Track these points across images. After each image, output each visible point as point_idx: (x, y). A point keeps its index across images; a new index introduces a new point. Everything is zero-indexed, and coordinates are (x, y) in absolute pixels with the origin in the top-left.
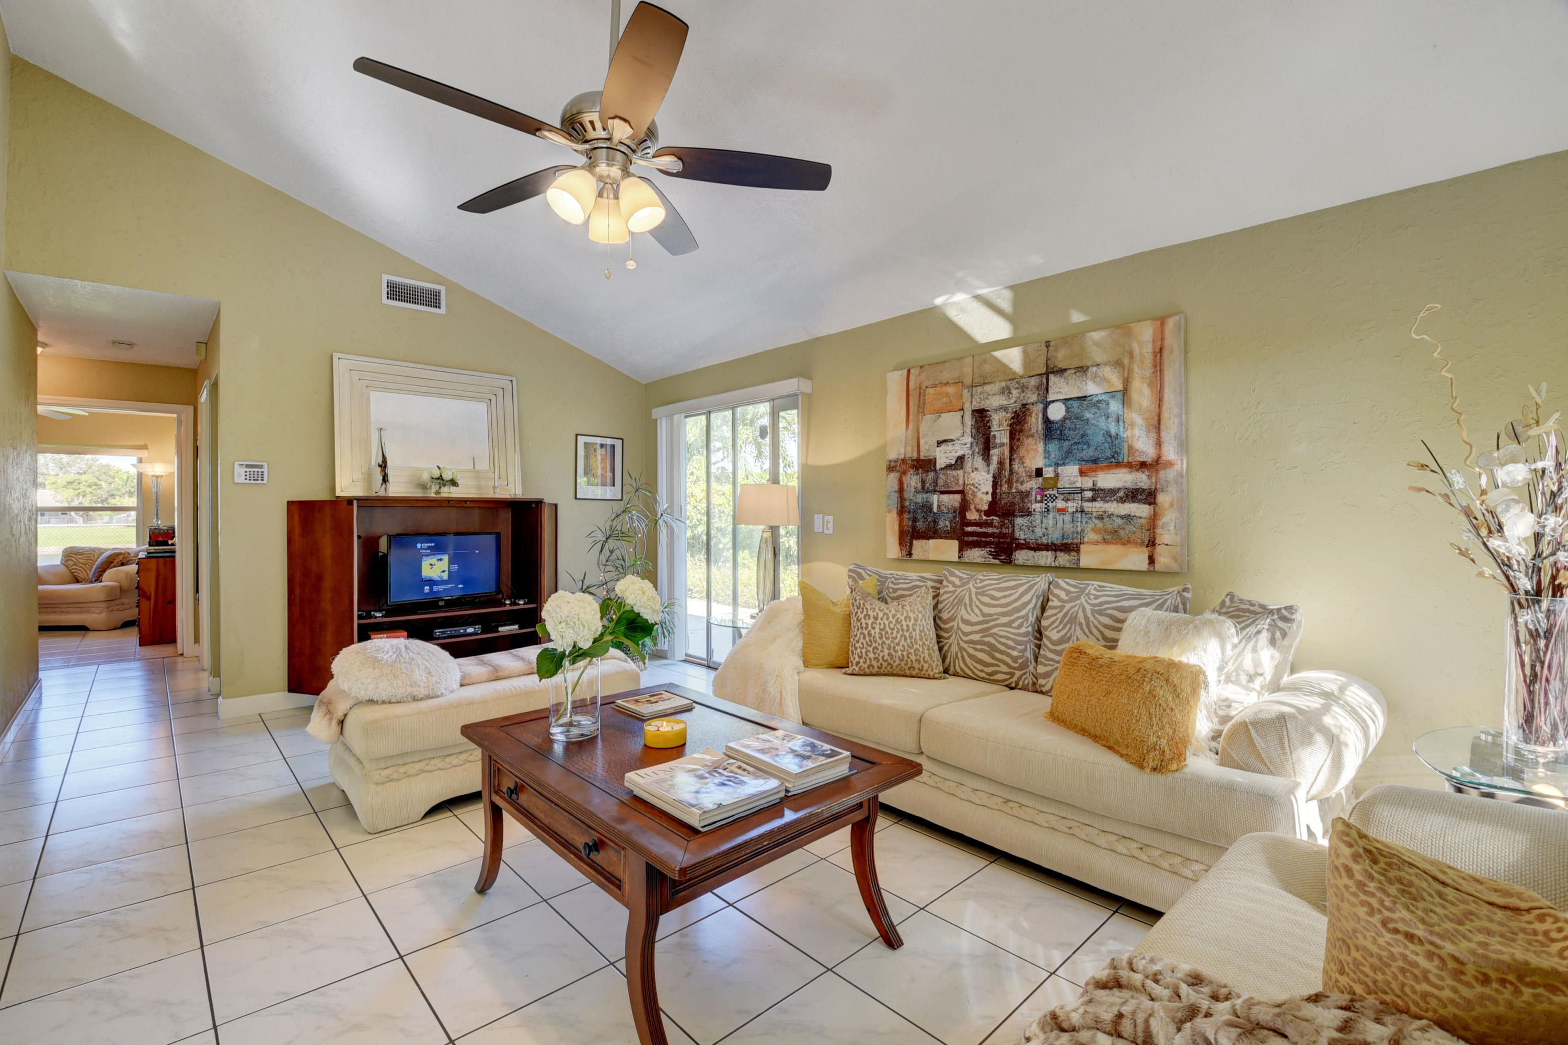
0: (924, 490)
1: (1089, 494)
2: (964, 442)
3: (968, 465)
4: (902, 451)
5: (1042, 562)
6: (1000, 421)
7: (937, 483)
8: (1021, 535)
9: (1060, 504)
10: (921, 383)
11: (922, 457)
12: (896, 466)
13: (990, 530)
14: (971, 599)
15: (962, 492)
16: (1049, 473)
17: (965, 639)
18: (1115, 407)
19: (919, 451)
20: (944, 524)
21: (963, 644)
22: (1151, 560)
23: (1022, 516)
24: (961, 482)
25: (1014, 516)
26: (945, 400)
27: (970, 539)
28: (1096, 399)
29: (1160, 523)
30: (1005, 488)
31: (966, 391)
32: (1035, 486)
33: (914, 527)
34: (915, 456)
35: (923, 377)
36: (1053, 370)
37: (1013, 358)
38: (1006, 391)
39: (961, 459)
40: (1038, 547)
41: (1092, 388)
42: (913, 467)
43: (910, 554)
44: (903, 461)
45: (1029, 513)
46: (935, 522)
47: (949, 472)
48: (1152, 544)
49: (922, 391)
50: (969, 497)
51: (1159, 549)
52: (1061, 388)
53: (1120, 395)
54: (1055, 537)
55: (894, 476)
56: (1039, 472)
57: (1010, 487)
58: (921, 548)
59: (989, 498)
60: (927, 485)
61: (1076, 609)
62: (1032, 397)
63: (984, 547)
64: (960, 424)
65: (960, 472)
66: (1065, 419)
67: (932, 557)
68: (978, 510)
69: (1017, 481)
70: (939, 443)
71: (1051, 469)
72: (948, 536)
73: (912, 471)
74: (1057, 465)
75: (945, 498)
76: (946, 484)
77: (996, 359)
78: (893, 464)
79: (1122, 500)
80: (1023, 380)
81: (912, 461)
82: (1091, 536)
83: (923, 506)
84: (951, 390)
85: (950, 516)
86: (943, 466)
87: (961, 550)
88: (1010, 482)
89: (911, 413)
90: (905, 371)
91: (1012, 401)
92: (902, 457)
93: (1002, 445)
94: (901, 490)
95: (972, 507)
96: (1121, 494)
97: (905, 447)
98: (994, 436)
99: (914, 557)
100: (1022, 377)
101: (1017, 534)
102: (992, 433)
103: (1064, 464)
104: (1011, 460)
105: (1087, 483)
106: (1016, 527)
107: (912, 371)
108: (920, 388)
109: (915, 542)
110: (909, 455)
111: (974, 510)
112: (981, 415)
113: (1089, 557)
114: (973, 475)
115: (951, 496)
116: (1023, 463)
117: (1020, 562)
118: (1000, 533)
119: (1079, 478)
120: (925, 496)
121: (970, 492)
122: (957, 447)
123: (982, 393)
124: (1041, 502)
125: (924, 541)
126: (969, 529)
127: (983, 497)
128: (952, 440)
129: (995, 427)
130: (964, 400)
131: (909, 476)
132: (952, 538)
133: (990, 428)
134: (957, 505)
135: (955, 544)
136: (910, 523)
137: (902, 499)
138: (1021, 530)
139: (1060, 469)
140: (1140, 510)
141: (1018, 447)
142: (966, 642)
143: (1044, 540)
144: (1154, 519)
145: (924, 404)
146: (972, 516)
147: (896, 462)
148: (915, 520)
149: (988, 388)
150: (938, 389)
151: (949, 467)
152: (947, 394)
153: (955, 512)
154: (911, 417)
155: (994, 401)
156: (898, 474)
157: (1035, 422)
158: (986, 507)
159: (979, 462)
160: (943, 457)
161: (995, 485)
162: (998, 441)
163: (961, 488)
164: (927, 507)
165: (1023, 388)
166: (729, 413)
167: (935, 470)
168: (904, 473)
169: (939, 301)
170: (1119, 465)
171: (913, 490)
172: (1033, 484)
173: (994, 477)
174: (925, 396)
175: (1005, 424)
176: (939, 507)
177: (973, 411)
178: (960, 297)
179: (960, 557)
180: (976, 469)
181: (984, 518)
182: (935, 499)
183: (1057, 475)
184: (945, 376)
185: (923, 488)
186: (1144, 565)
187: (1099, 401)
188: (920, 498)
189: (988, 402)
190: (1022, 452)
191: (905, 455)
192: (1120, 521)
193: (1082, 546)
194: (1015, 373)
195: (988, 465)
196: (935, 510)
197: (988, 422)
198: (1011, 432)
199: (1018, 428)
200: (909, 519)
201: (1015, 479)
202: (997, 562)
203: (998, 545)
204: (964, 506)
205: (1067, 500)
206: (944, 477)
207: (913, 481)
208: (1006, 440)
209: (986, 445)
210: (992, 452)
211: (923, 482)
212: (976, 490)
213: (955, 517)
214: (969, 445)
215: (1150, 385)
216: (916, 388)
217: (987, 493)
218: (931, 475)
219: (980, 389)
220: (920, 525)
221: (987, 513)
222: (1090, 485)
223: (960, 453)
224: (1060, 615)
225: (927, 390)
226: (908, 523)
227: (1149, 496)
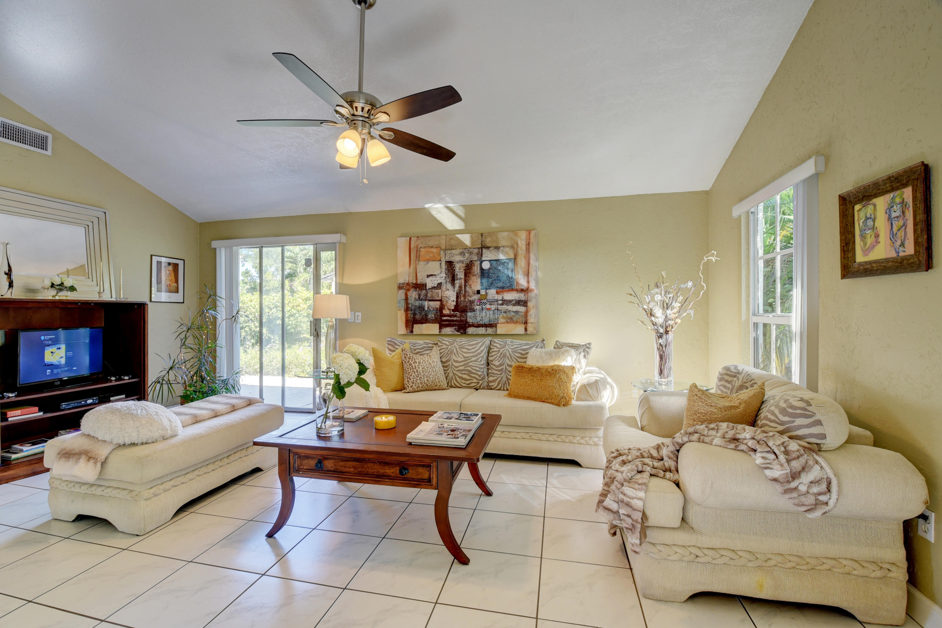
0: (419, 299)
1: (500, 302)
2: (441, 276)
3: (444, 287)
4: (407, 279)
5: (480, 333)
6: (460, 267)
7: (427, 296)
8: (470, 320)
9: (488, 306)
10: (417, 245)
11: (418, 283)
12: (403, 287)
13: (455, 319)
14: (457, 351)
15: (441, 300)
16: (483, 292)
17: (456, 369)
18: (511, 265)
19: (417, 279)
20: (431, 316)
21: (455, 372)
22: (526, 329)
23: (471, 312)
24: (440, 295)
25: (467, 312)
26: (431, 255)
27: (445, 323)
28: (503, 261)
29: (529, 314)
30: (462, 299)
31: (442, 252)
32: (477, 298)
33: (414, 318)
34: (415, 282)
35: (418, 242)
36: (484, 247)
37: (466, 239)
38: (462, 254)
39: (440, 285)
40: (478, 326)
41: (502, 257)
42: (413, 287)
43: (412, 332)
44: (408, 284)
45: (474, 310)
46: (426, 315)
47: (433, 290)
48: (526, 323)
49: (418, 249)
50: (444, 303)
51: (529, 325)
52: (488, 255)
53: (513, 260)
54: (486, 321)
55: (402, 292)
56: (478, 292)
57: (465, 298)
58: (417, 328)
59: (455, 303)
60: (422, 297)
61: (505, 351)
62: (475, 258)
63: (453, 326)
64: (439, 267)
65: (440, 291)
66: (490, 269)
67: (425, 333)
68: (449, 309)
69: (468, 296)
70: (428, 276)
71: (484, 291)
72: (433, 321)
73: (413, 290)
74: (486, 289)
75: (432, 303)
76: (432, 296)
77: (458, 238)
78: (401, 285)
79: (514, 305)
80: (470, 250)
81: (413, 284)
82: (501, 320)
83: (419, 307)
84: (434, 250)
85: (435, 312)
86: (430, 287)
87: (440, 328)
88: (465, 296)
89: (412, 260)
90: (408, 238)
91: (465, 259)
92: (407, 282)
93: (461, 279)
94: (406, 299)
95: (446, 308)
96: (514, 302)
97: (409, 277)
98: (457, 274)
99: (414, 333)
100: (470, 248)
101: (468, 320)
102: (456, 273)
103: (490, 289)
104: (465, 286)
105: (499, 297)
106: (468, 317)
107: (412, 238)
108: (417, 248)
109: (415, 325)
110: (411, 281)
111: (447, 309)
112: (450, 264)
113: (501, 329)
114: (446, 292)
115: (435, 302)
116: (471, 287)
117: (470, 333)
118: (460, 320)
119: (496, 295)
120: (420, 302)
121: (445, 300)
122: (438, 278)
123: (450, 253)
124: (479, 305)
125: (420, 325)
126: (445, 318)
127: (451, 303)
128: (435, 275)
129: (457, 270)
130: (442, 256)
131: (411, 292)
132: (435, 323)
133: (454, 270)
134: (438, 307)
135: (437, 326)
136: (412, 316)
137: (407, 303)
138: (470, 318)
139: (488, 291)
140: (521, 309)
141: (468, 280)
142: (457, 371)
143: (481, 323)
144: (527, 312)
145: (420, 256)
146: (446, 312)
147: (403, 284)
148: (415, 314)
149: (453, 251)
150: (427, 249)
151: (434, 288)
152: (433, 252)
153: (437, 310)
154: (412, 262)
155: (457, 258)
156: (405, 291)
157: (476, 269)
158: (453, 308)
159: (449, 286)
160: (430, 283)
161: (457, 297)
162: (459, 277)
163: (440, 299)
164: (421, 308)
165: (471, 253)
166: (279, 249)
167: (426, 289)
168: (408, 290)
169: (427, 206)
170: (513, 290)
171: (413, 299)
172: (476, 297)
173: (457, 294)
174: (420, 252)
175: (462, 269)
176: (428, 307)
177: (446, 262)
178: (439, 206)
179: (440, 332)
180: (448, 290)
181: (452, 313)
182: (426, 303)
183: (487, 293)
184: (431, 243)
185: (419, 298)
186: (523, 332)
187: (504, 262)
188: (417, 303)
189: (454, 258)
190: (470, 282)
191: (409, 281)
192: (513, 314)
193: (498, 325)
194: (467, 246)
195: (454, 288)
196: (426, 309)
197: (454, 267)
198: (465, 273)
199: (468, 271)
200: (411, 314)
201: (467, 295)
202: (459, 333)
203: (459, 326)
204: (442, 307)
205: (491, 305)
206: (431, 293)
207: (413, 294)
208: (463, 276)
209: (453, 279)
210: (456, 282)
211: (419, 295)
212: (448, 299)
213: (437, 313)
214: (444, 278)
215: (525, 257)
216: (415, 247)
217: (454, 301)
218: (424, 292)
219: (449, 251)
220: (418, 317)
221: (453, 311)
222: (501, 298)
223: (439, 282)
224: (499, 355)
225: (421, 249)
226: (410, 315)
227: (524, 303)
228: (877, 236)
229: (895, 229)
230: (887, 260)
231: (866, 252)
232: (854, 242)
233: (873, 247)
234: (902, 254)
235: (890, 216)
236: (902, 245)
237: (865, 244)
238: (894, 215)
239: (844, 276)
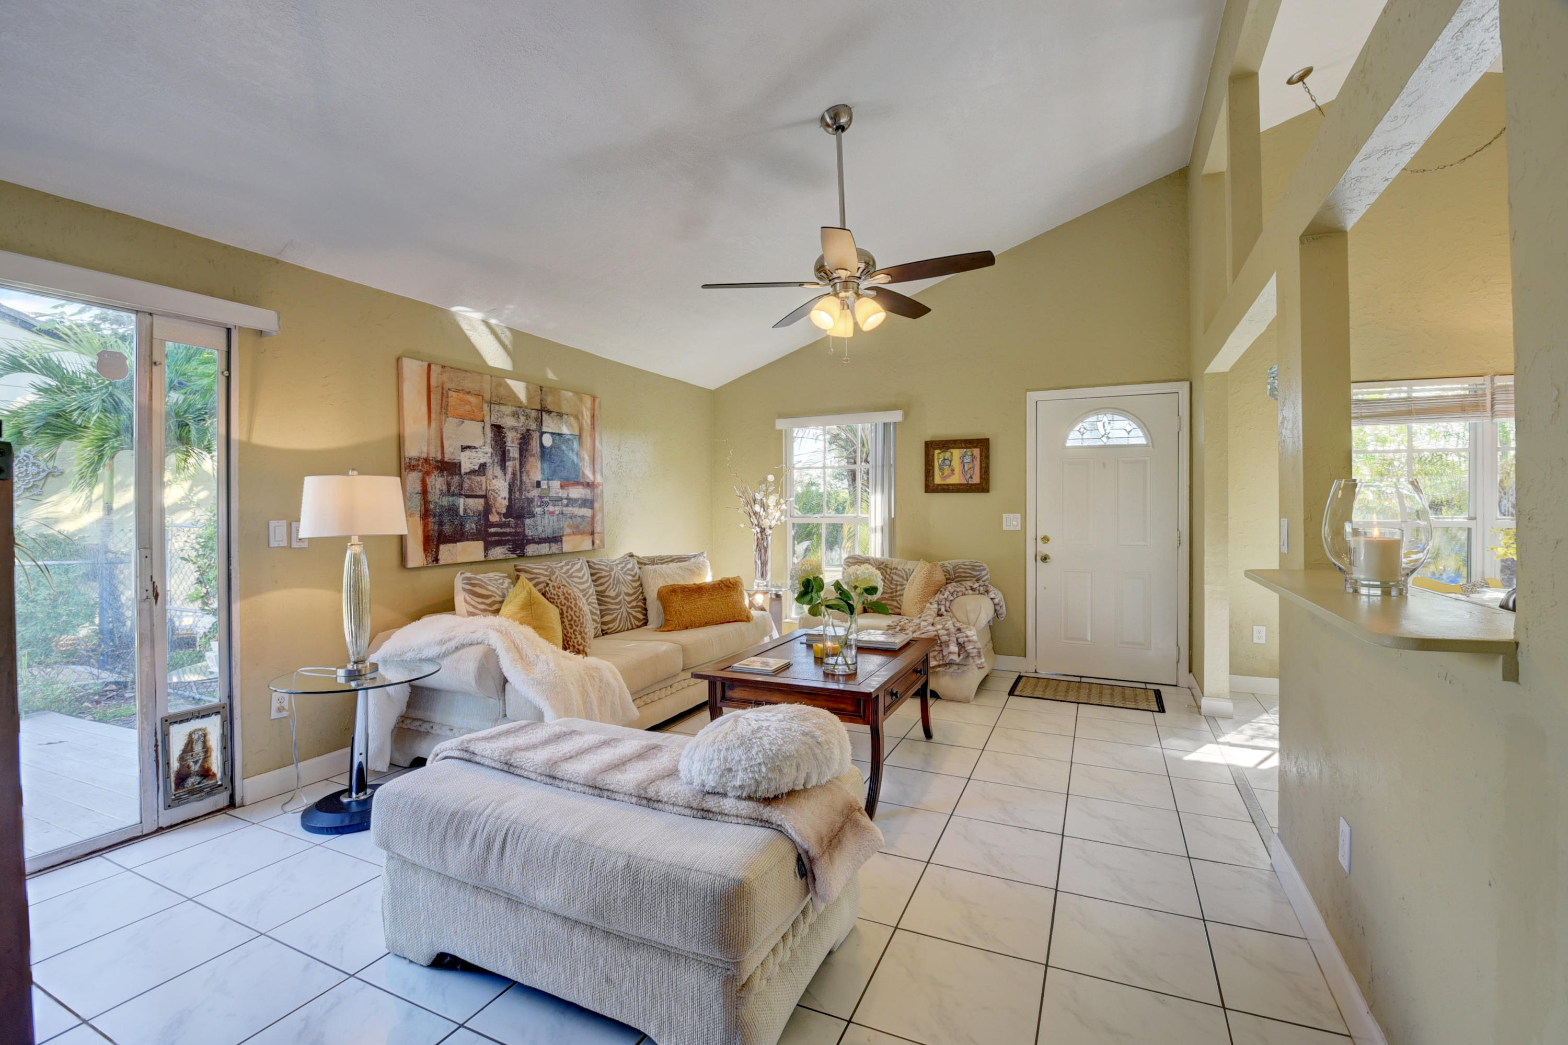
0: (449, 493)
1: (565, 502)
2: (485, 451)
3: (489, 472)
4: (425, 449)
5: (543, 552)
6: (513, 439)
7: (462, 487)
8: (529, 533)
9: (551, 508)
10: (443, 384)
11: (446, 460)
12: (418, 465)
13: (508, 530)
15: (485, 497)
16: (544, 485)
18: (576, 445)
19: (443, 453)
20: (470, 526)
22: (593, 543)
23: (529, 518)
24: (484, 488)
25: (524, 517)
26: (468, 407)
27: (493, 539)
28: (567, 437)
29: (596, 520)
30: (517, 494)
31: (485, 405)
32: (537, 495)
33: (440, 533)
34: (439, 457)
35: (445, 377)
36: (543, 410)
37: (519, 388)
38: (515, 415)
39: (483, 466)
40: (541, 541)
41: (565, 430)
42: (437, 468)
43: (436, 560)
44: (426, 460)
45: (533, 515)
46: (462, 525)
47: (473, 477)
48: (593, 533)
49: (444, 392)
50: (491, 501)
51: (596, 535)
52: (550, 424)
53: (577, 438)
54: (548, 533)
55: (414, 478)
56: (538, 484)
57: (521, 494)
58: (448, 552)
59: (506, 502)
60: (453, 488)
62: (533, 426)
63: (505, 545)
64: (481, 433)
65: (483, 478)
66: (552, 447)
67: (459, 561)
68: (498, 513)
69: (525, 490)
70: (464, 448)
71: (546, 482)
72: (474, 537)
73: (436, 473)
74: (549, 480)
75: (471, 501)
76: (471, 489)
77: (508, 385)
78: (413, 462)
79: (580, 506)
80: (527, 410)
81: (437, 461)
82: (567, 531)
83: (450, 509)
84: (473, 399)
85: (476, 519)
86: (468, 471)
87: (486, 549)
88: (520, 490)
89: (433, 411)
90: (426, 365)
91: (521, 425)
92: (424, 456)
93: (514, 459)
94: (424, 492)
95: (494, 510)
96: (579, 502)
97: (428, 446)
98: (509, 450)
99: (441, 562)
100: (526, 407)
101: (527, 532)
102: (507, 448)
103: (552, 480)
104: (521, 472)
105: (563, 494)
106: (526, 526)
107: (433, 366)
108: (443, 388)
109: (442, 547)
110: (432, 455)
111: (495, 513)
112: (498, 429)
113: (567, 546)
114: (494, 482)
115: (476, 500)
116: (529, 476)
117: (529, 554)
118: (516, 532)
119: (560, 490)
120: (451, 499)
121: (492, 497)
122: (480, 455)
123: (498, 411)
124: (540, 506)
125: (451, 545)
126: (492, 530)
127: (501, 503)
128: (475, 448)
129: (509, 444)
130: (485, 413)
131: (433, 477)
132: (478, 540)
133: (505, 443)
134: (481, 508)
135: (480, 545)
136: (436, 527)
137: (426, 502)
138: (529, 528)
139: (550, 482)
140: (586, 512)
141: (525, 462)
143: (543, 536)
144: (593, 517)
145: (447, 405)
146: (494, 518)
147: (418, 460)
148: (441, 524)
149: (503, 408)
150: (461, 395)
151: (473, 472)
152: (470, 403)
153: (479, 515)
154: (433, 416)
155: (508, 422)
156: (420, 474)
157: (535, 445)
158: (504, 511)
159: (498, 471)
160: (468, 462)
161: (511, 492)
162: (511, 455)
163: (484, 493)
164: (453, 510)
165: (527, 417)
167: (460, 474)
168: (427, 473)
169: (454, 309)
170: (578, 483)
171: (438, 492)
172: (534, 493)
173: (510, 485)
174: (447, 397)
175: (516, 442)
176: (465, 510)
177: (492, 425)
178: (477, 316)
179: (485, 556)
180: (496, 477)
181: (504, 520)
182: (461, 501)
183: (549, 487)
184: (468, 384)
185: (449, 490)
186: (589, 547)
187: (569, 439)
188: (445, 501)
189: (504, 421)
190: (528, 467)
191: (428, 454)
192: (579, 520)
193: (563, 538)
194: (521, 402)
195: (505, 475)
196: (461, 513)
197: (504, 437)
198: (520, 449)
199: (525, 447)
200: (435, 523)
201: (524, 488)
202: (514, 556)
203: (514, 541)
204: (487, 509)
205: (555, 506)
206: (468, 482)
207: (437, 483)
208: (517, 455)
209: (503, 457)
210: (507, 464)
211: (449, 485)
212: (496, 495)
213: (480, 520)
214: (489, 455)
215: (590, 435)
216: (438, 387)
217: (505, 498)
218: (456, 478)
219: (497, 407)
220: (447, 528)
221: (506, 515)
222: (565, 495)
223: (482, 461)
225: (451, 393)
226: (433, 527)
227: (588, 503)
228: (953, 470)
229: (966, 468)
230: (961, 485)
231: (944, 478)
232: (933, 472)
233: (949, 476)
234: (970, 482)
235: (963, 461)
236: (971, 477)
237: (943, 474)
238: (966, 461)
239: (926, 492)
